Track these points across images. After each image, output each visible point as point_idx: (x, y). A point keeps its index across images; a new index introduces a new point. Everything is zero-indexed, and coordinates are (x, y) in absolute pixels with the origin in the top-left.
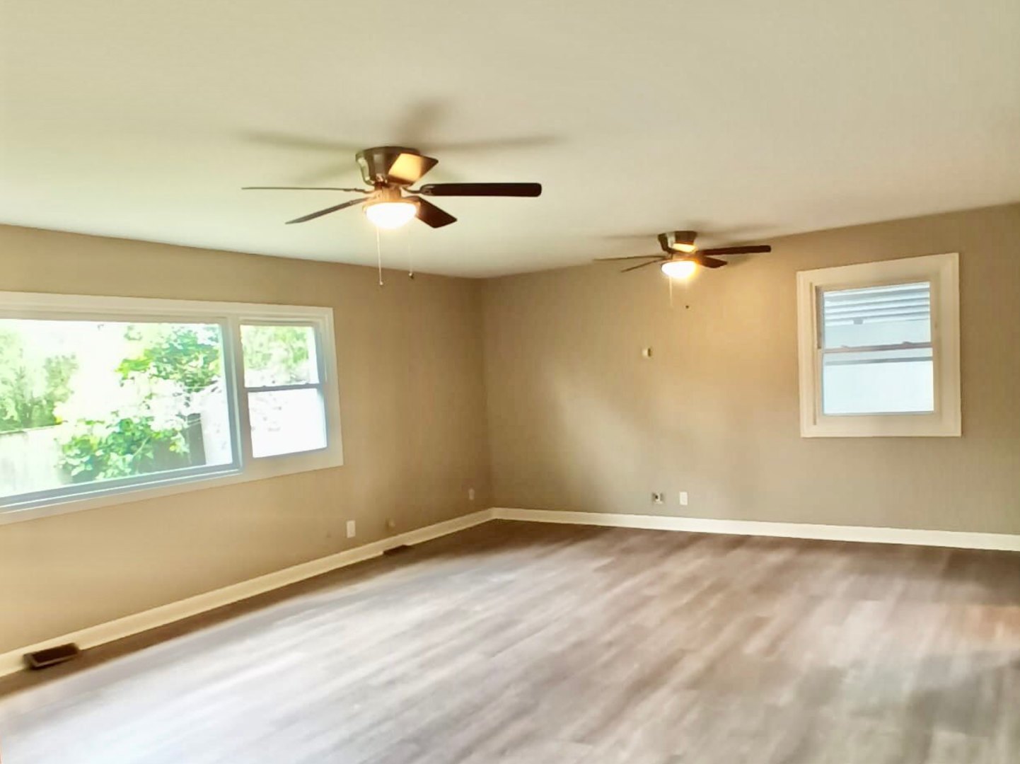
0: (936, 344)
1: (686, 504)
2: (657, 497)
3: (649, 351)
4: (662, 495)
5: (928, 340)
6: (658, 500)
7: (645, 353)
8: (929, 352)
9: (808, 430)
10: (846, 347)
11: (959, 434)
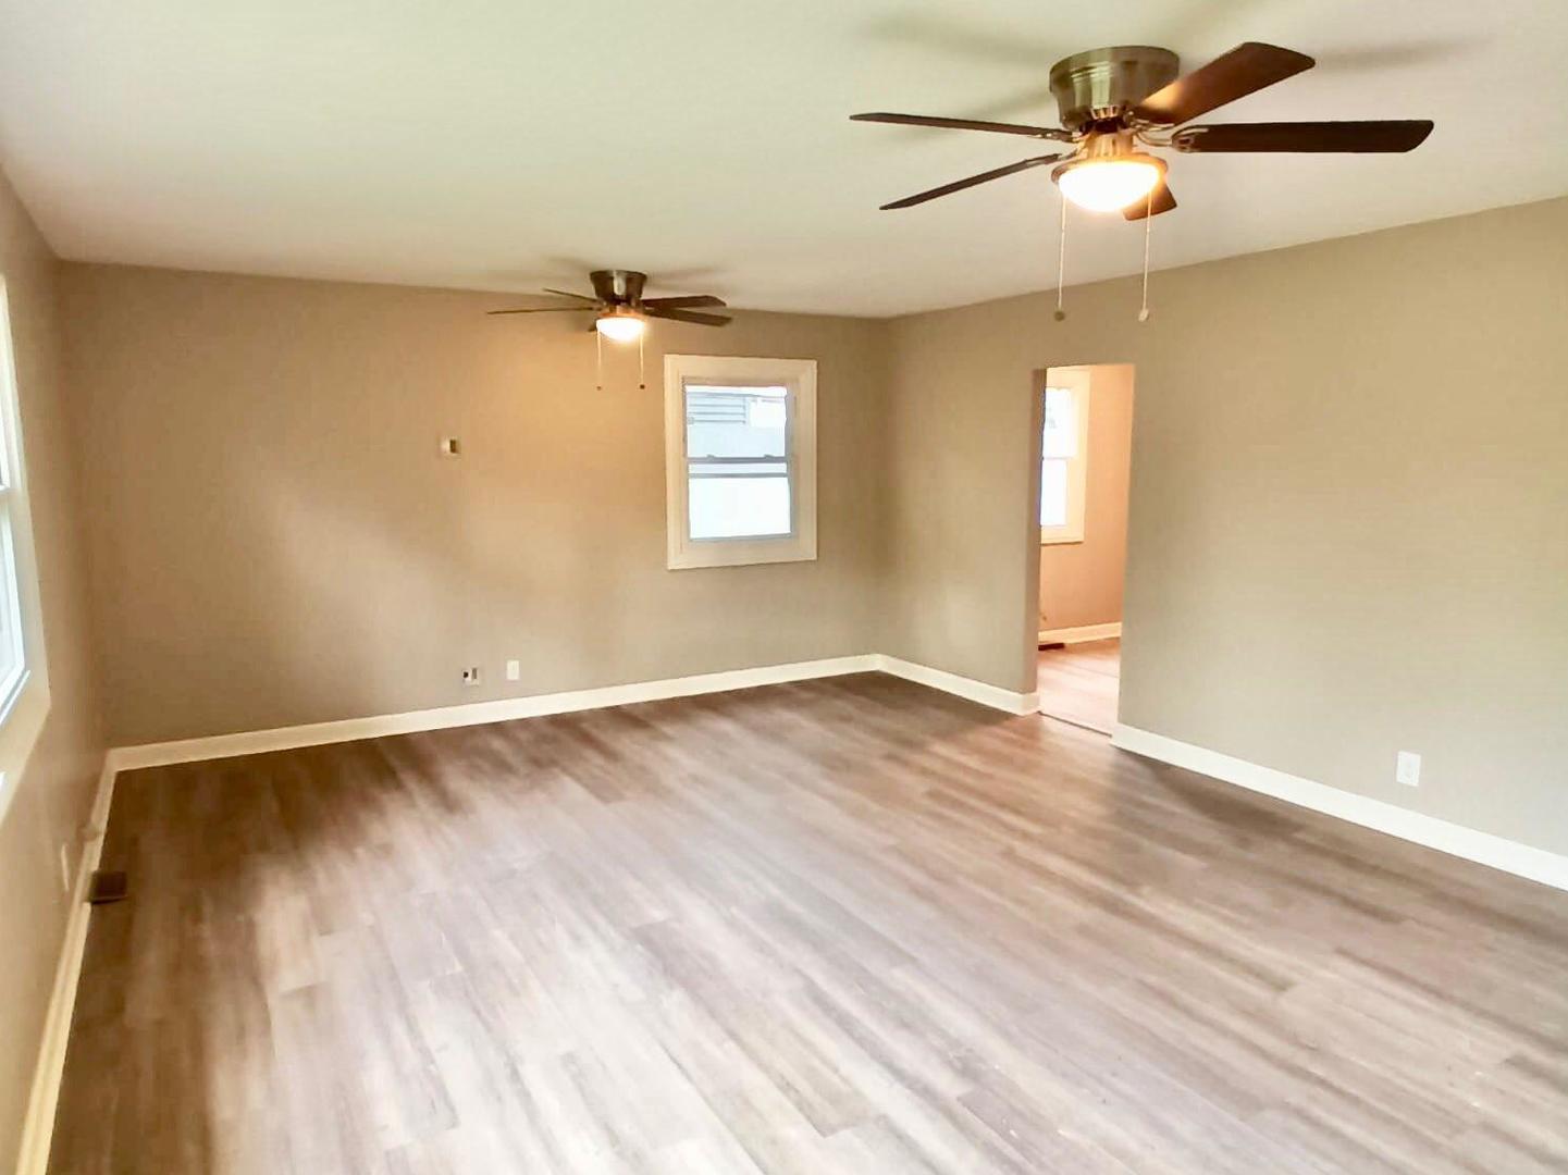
0: (791, 458)
1: (516, 678)
2: (466, 675)
3: (453, 443)
4: (474, 671)
5: (783, 454)
6: (469, 678)
7: (447, 446)
8: (782, 468)
9: (675, 561)
10: (713, 457)
11: (814, 558)
